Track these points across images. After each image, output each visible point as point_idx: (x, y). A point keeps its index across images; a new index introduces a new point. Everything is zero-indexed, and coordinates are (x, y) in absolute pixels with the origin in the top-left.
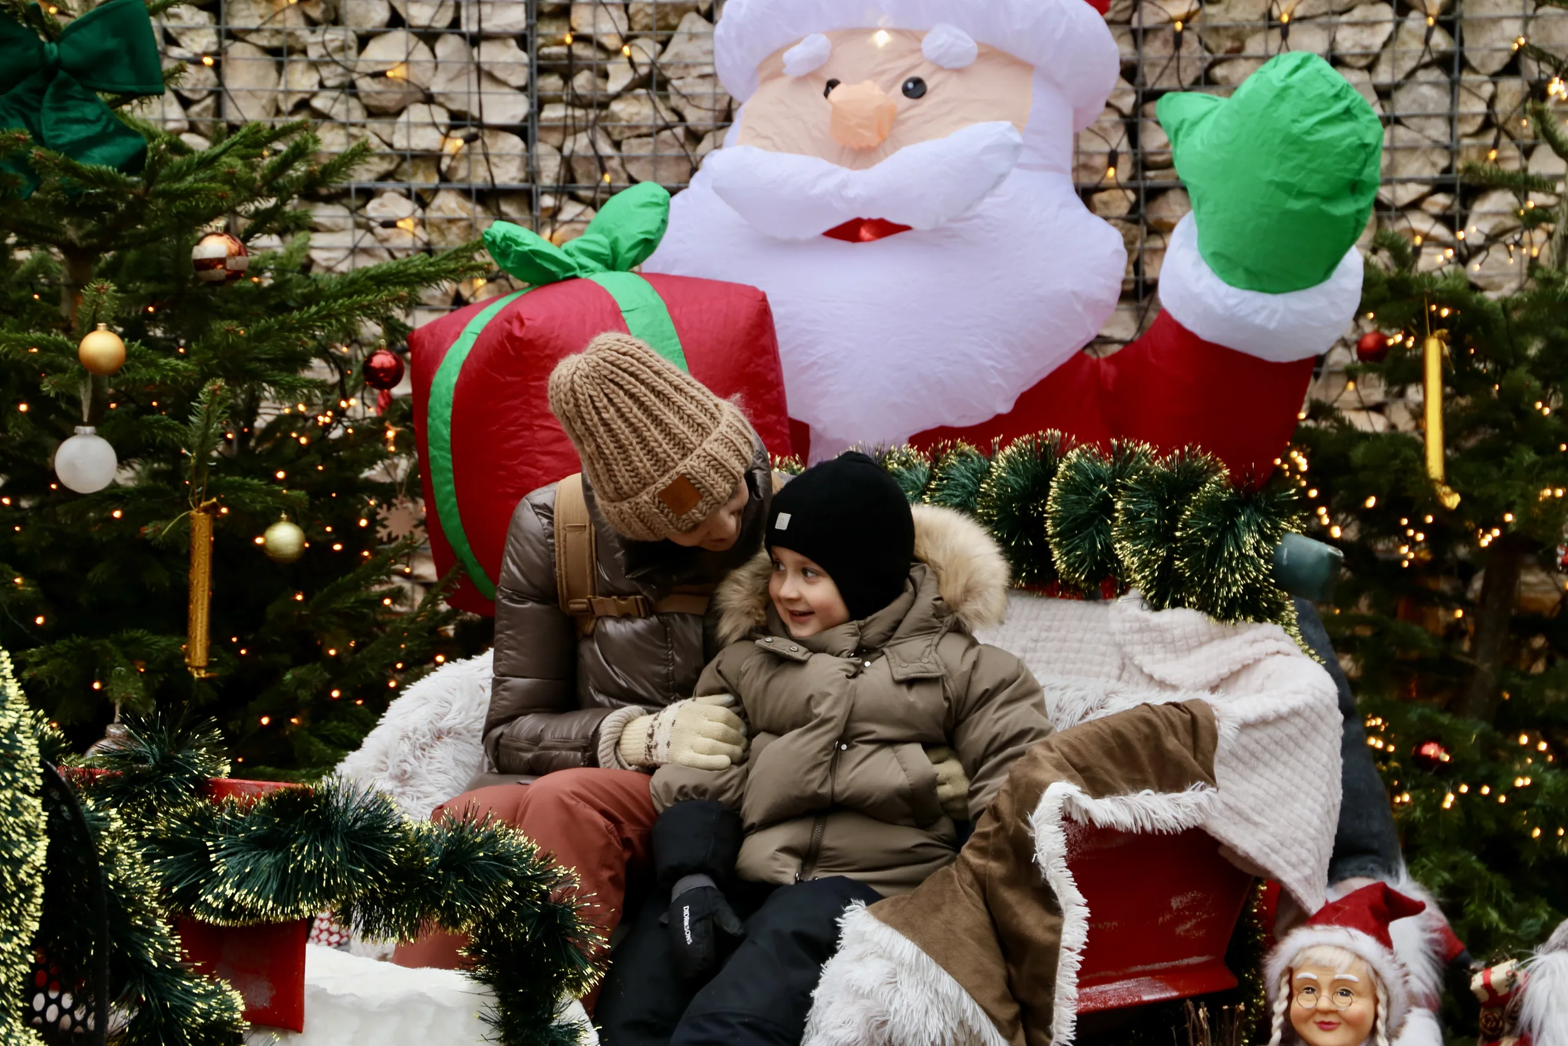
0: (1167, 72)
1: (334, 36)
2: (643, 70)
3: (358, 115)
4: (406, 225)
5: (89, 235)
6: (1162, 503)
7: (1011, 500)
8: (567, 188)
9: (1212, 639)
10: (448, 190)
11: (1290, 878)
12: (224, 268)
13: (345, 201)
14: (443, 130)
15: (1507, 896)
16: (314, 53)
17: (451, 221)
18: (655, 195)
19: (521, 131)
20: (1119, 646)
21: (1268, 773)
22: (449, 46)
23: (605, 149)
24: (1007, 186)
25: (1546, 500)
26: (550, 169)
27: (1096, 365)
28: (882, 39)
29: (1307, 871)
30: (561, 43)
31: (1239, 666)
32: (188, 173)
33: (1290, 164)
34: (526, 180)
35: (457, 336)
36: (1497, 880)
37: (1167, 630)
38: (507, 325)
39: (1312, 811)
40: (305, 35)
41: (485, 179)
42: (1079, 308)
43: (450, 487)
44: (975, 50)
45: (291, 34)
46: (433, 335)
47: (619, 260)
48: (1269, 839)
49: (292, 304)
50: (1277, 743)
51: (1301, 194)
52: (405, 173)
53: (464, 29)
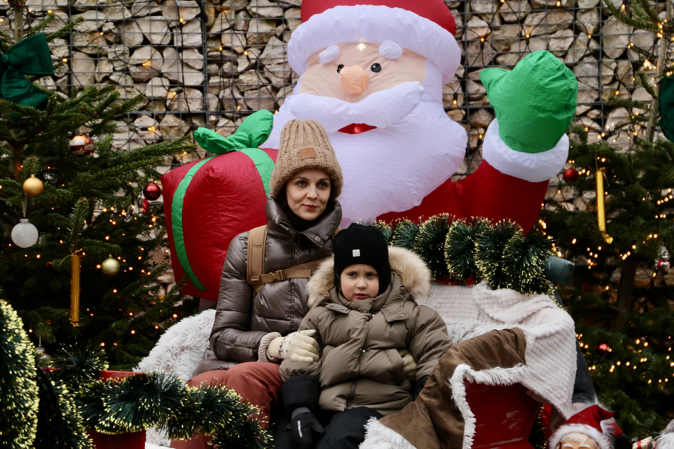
0: (478, 59)
1: (120, 49)
2: (253, 62)
3: (130, 83)
4: (152, 129)
5: (22, 136)
6: (496, 243)
7: (429, 243)
8: (221, 113)
9: (519, 302)
10: (170, 114)
11: (557, 403)
12: (83, 149)
13: (125, 119)
14: (167, 88)
15: (638, 409)
16: (111, 56)
17: (171, 127)
18: (267, 115)
19: (200, 88)
20: (478, 305)
21: (547, 359)
22: (169, 53)
23: (237, 95)
24: (418, 109)
25: (650, 239)
26: (213, 104)
27: (454, 184)
28: (361, 47)
29: (564, 401)
30: (218, 50)
31: (531, 313)
32: (65, 109)
33: (539, 98)
34: (203, 109)
35: (183, 177)
36: (634, 402)
37: (499, 298)
38: (207, 172)
39: (566, 374)
40: (107, 49)
41: (185, 109)
42: (449, 161)
43: (182, 242)
44: (402, 51)
45: (100, 48)
46: (172, 177)
47: (252, 143)
48: (548, 387)
49: (109, 164)
50: (550, 346)
51: (544, 111)
52: (151, 107)
53: (175, 45)
